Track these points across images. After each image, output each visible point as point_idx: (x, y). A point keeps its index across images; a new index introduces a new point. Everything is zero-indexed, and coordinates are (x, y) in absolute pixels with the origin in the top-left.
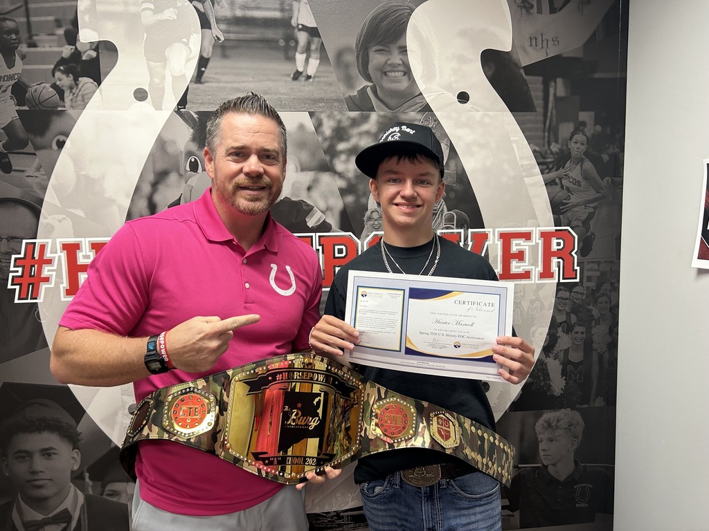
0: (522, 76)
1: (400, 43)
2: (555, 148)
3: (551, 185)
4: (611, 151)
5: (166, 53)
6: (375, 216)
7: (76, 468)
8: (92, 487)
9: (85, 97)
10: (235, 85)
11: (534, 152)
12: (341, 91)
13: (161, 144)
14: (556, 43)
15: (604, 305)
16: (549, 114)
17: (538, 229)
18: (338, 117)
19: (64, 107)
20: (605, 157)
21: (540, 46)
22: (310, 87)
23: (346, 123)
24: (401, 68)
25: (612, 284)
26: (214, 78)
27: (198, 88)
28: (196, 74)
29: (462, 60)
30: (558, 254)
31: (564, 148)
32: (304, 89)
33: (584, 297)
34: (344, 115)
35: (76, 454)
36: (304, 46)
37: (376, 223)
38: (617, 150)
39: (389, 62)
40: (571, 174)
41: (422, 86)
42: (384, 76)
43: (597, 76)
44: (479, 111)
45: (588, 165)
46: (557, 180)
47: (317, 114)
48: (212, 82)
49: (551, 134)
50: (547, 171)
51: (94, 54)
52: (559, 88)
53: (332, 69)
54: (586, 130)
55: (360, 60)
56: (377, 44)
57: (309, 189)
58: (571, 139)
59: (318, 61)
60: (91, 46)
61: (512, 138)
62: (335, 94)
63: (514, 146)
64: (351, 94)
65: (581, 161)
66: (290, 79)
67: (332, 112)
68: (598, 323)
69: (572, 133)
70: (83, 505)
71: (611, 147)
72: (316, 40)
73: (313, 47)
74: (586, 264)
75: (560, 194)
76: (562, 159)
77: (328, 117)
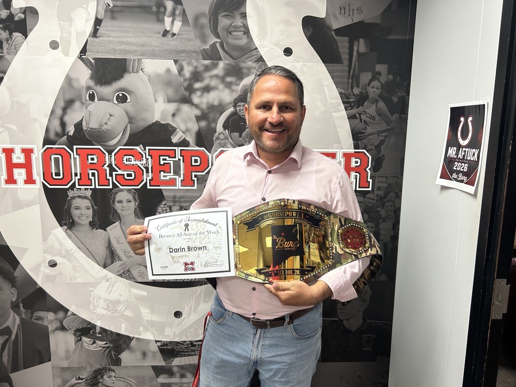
0: (333, 37)
1: (241, 10)
2: (356, 91)
3: (353, 119)
4: (399, 94)
5: (72, 15)
6: (222, 136)
7: (14, 300)
8: (25, 313)
9: (17, 46)
10: (121, 39)
11: (341, 94)
12: (197, 45)
13: (69, 81)
14: (360, 12)
15: (389, 208)
16: (353, 66)
17: (341, 150)
18: (195, 64)
19: (3, 53)
20: (395, 99)
21: (348, 14)
22: (175, 42)
23: (201, 69)
24: (242, 29)
25: (396, 193)
26: (106, 34)
27: (94, 41)
28: (93, 31)
29: (287, 23)
30: (356, 170)
31: (364, 91)
32: (170, 43)
33: (374, 202)
34: (199, 62)
35: (14, 291)
36: (170, 12)
37: (222, 142)
38: (404, 94)
39: (233, 24)
40: (368, 111)
41: (257, 42)
42: (229, 34)
43: (391, 37)
44: (299, 62)
45: (381, 104)
46: (357, 115)
47: (180, 61)
48: (104, 37)
49: (354, 81)
50: (350, 108)
51: (22, 16)
52: (361, 46)
53: (191, 29)
54: (381, 78)
55: (212, 22)
56: (224, 11)
57: (174, 115)
58: (369, 84)
59: (181, 23)
60: (20, 10)
61: (324, 83)
62: (193, 47)
63: (326, 89)
64: (205, 48)
65: (376, 101)
66: (161, 36)
67: (190, 60)
68: (384, 220)
69: (370, 80)
70: (19, 325)
71: (400, 91)
72: (179, 7)
73: (177, 12)
74: (377, 177)
75: (359, 125)
76: (362, 99)
77: (188, 64)
